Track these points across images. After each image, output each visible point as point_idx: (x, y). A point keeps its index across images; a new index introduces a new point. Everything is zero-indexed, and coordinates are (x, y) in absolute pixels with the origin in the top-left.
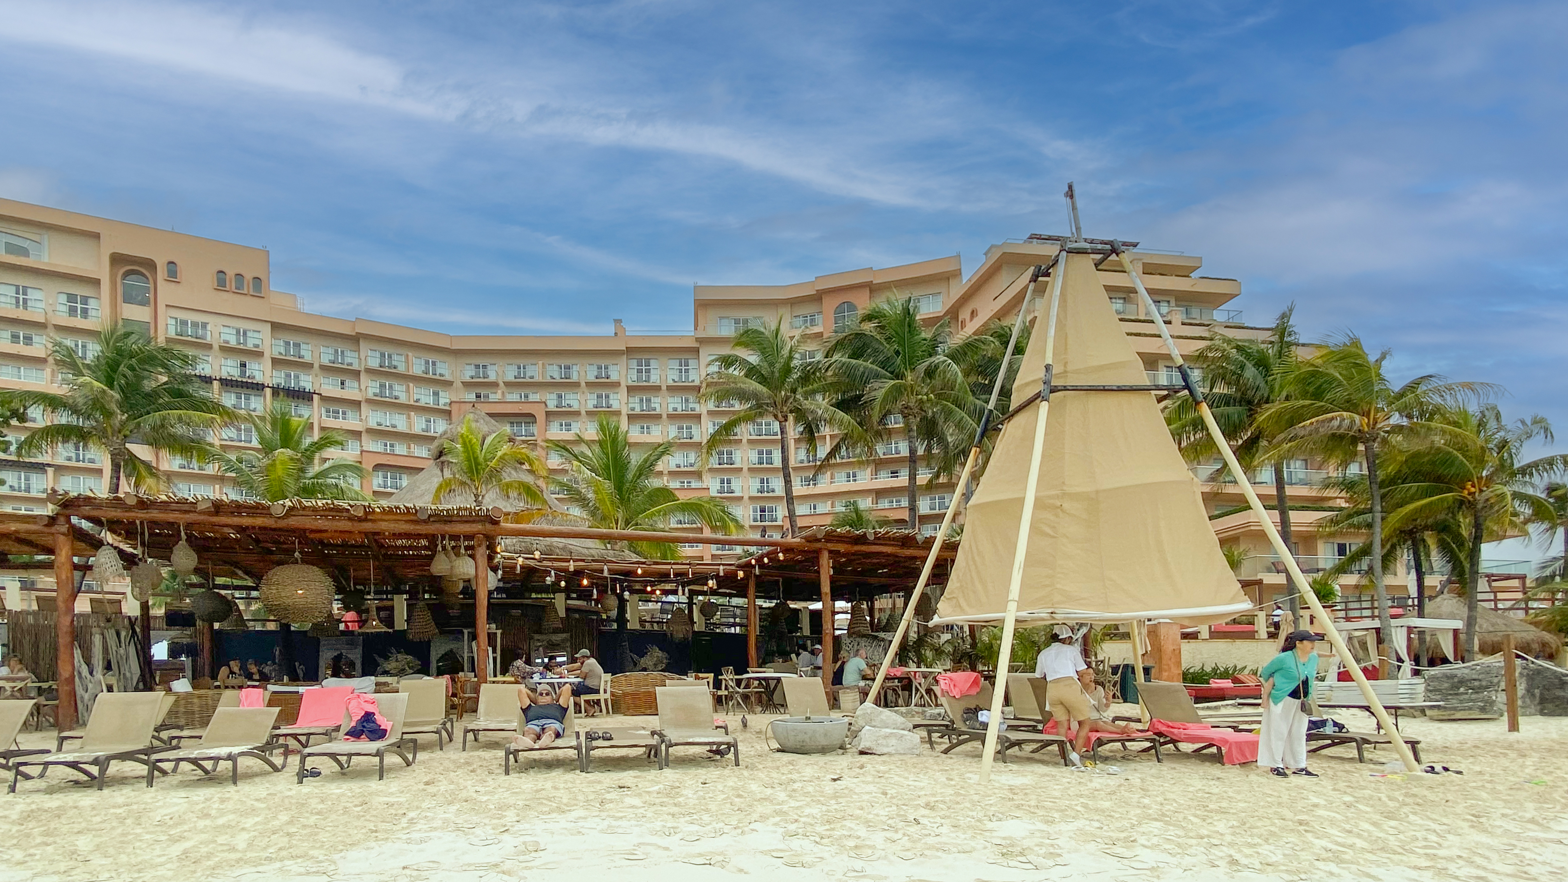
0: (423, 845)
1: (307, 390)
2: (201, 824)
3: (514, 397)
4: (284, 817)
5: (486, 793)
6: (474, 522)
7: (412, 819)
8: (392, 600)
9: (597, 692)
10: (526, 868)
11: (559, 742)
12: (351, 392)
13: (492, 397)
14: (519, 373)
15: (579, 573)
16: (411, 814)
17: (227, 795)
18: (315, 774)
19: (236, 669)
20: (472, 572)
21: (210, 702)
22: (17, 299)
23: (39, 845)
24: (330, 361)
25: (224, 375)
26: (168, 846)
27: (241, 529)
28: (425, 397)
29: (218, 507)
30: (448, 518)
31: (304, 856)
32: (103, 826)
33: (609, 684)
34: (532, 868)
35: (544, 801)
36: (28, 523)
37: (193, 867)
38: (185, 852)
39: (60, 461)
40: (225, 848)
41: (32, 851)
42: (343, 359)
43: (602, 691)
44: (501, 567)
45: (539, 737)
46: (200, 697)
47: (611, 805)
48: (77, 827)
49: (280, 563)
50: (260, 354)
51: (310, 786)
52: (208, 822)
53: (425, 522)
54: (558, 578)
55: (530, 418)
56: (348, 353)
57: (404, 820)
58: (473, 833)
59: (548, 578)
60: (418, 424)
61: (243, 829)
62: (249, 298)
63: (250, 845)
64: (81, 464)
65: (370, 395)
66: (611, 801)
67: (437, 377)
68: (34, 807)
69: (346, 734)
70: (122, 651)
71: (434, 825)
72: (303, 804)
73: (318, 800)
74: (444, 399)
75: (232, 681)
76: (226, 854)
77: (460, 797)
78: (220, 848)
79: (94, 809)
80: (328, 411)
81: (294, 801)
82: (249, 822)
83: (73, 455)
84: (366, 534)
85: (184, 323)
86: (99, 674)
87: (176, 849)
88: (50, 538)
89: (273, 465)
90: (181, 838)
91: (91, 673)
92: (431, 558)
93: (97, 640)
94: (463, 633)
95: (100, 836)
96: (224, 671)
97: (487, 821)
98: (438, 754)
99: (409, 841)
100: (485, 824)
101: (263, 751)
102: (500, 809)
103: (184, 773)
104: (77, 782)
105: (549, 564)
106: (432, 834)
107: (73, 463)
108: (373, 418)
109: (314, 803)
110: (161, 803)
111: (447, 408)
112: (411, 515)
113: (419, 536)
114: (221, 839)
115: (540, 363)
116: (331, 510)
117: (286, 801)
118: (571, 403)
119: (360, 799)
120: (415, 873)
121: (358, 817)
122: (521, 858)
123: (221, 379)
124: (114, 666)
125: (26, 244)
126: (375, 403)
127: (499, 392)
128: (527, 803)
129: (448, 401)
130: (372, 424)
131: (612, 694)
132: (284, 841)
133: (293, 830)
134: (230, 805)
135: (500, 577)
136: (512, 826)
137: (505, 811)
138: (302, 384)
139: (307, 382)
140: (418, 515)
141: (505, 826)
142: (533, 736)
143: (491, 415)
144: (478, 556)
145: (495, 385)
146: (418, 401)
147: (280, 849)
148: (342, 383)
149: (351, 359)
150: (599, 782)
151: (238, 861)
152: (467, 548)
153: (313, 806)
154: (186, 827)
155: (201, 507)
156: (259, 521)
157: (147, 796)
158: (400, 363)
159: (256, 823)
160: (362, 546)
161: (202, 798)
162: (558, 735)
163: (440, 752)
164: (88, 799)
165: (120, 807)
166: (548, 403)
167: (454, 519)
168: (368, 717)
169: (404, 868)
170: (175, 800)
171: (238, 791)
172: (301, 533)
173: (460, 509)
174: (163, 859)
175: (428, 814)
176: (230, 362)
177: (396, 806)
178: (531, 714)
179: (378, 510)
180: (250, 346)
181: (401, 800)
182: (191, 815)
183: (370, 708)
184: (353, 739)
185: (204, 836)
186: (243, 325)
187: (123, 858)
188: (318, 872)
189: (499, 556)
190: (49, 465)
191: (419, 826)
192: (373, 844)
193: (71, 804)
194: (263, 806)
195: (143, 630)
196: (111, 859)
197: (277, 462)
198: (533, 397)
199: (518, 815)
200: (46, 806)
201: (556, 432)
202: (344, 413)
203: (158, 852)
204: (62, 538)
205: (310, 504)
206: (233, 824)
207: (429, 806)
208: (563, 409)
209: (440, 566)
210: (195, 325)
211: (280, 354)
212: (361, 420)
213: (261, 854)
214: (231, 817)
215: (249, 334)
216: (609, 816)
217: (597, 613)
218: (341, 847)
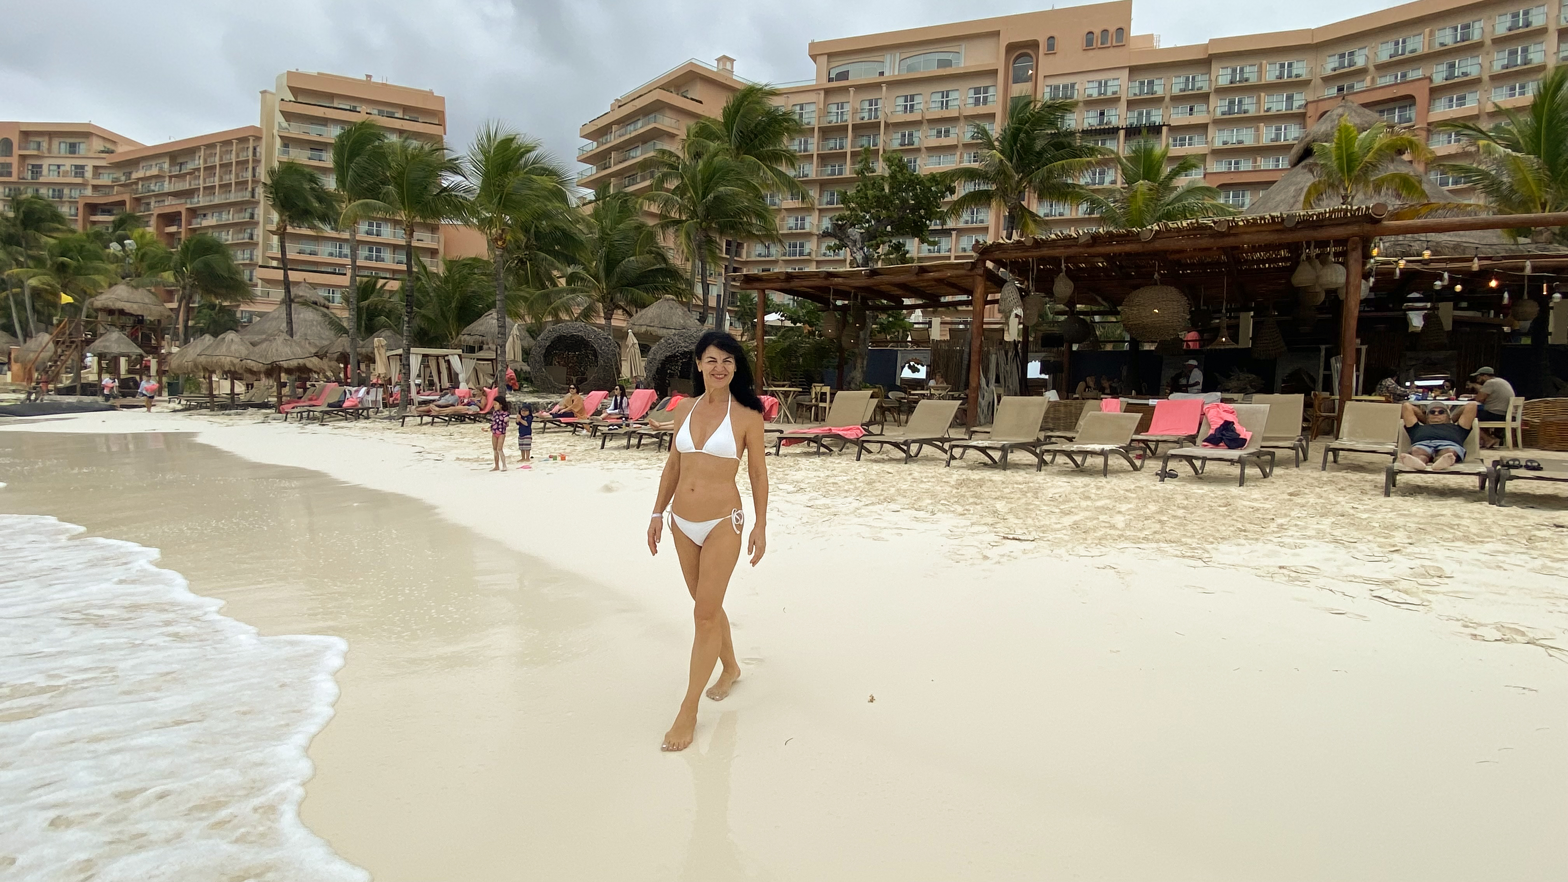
0: (1298, 551)
1: (1157, 124)
2: (1084, 504)
3: (1388, 80)
4: (1152, 508)
5: (1365, 511)
6: (1347, 224)
7: (1282, 525)
8: (1238, 317)
9: (1502, 418)
10: (1428, 592)
11: (1460, 467)
12: (1200, 116)
13: (1358, 87)
14: (1396, 50)
15: (1486, 274)
16: (1280, 521)
17: (1100, 484)
18: (1173, 476)
19: (1091, 384)
20: (1342, 280)
21: (1073, 411)
22: (942, 102)
23: (971, 503)
24: (1181, 90)
25: (1086, 126)
26: (1061, 517)
27: (1107, 257)
28: (1277, 104)
29: (1095, 239)
30: (1321, 222)
31: (1177, 542)
32: (1012, 496)
33: (1520, 411)
34: (1438, 593)
35: (1445, 528)
36: (957, 269)
37: (1084, 536)
38: (1075, 523)
39: (961, 225)
40: (1107, 525)
41: (967, 507)
42: (1193, 85)
43: (1509, 417)
44: (1374, 273)
45: (1431, 460)
46: (1066, 405)
47: (1545, 545)
48: (994, 495)
49: (1136, 287)
50: (1118, 99)
51: (1170, 485)
52: (1089, 503)
53: (1292, 230)
54: (1453, 282)
55: (1408, 100)
56: (1199, 78)
57: (1273, 526)
58: (1354, 548)
59: (1438, 283)
60: (1267, 135)
61: (1119, 512)
62: (1112, 50)
63: (1128, 525)
64: (974, 225)
65: (1218, 115)
66: (1544, 539)
67: (1293, 79)
68: (964, 477)
69: (1204, 441)
70: (1008, 368)
71: (1308, 534)
72: (1169, 498)
73: (1183, 497)
74: (1299, 100)
75: (1088, 394)
76: (1108, 530)
77: (1334, 510)
78: (1103, 524)
79: (1003, 483)
80: (1175, 140)
81: (1161, 494)
82: (1124, 507)
83: (970, 219)
84: (1223, 250)
85: (1057, 88)
86: (992, 386)
87: (1068, 521)
88: (970, 280)
89: (1134, 196)
90: (1070, 513)
91: (987, 386)
92: (1292, 270)
93: (993, 358)
94: (1319, 350)
95: (1011, 503)
96: (1082, 385)
97: (1370, 538)
98: (1294, 471)
99: (1282, 545)
100: (1369, 541)
101: (1125, 452)
102: (1386, 528)
103: (1059, 465)
104: (985, 464)
105: (1443, 265)
106: (1306, 542)
107: (970, 225)
108: (1219, 138)
109: (1179, 499)
110: (1049, 484)
111: (1302, 111)
112: (1278, 225)
113: (1281, 246)
114: (1102, 518)
115: (1427, 30)
116: (1194, 229)
117: (1154, 494)
118: (1468, 70)
119: (1223, 501)
120: (1293, 574)
121: (1224, 517)
122: (1421, 581)
123: (1083, 131)
124: (1002, 381)
125: (950, 57)
126: (1223, 123)
127: (1369, 78)
128: (1421, 526)
129: (1303, 102)
130: (1218, 144)
131: (1524, 423)
132: (1157, 526)
133: (1165, 518)
134: (1105, 492)
135: (1371, 284)
136: (1404, 547)
137: (1392, 531)
138: (1153, 119)
139: (1157, 117)
140: (1285, 223)
141: (1394, 546)
142: (1424, 457)
143: (1366, 105)
144: (1351, 262)
145: (1363, 71)
146: (1269, 109)
147: (1155, 533)
148: (1191, 109)
149: (1202, 83)
150: (1522, 517)
151: (1120, 536)
152: (1336, 255)
153: (1179, 502)
154: (1072, 505)
155: (1082, 241)
156: (1128, 248)
157: (1039, 478)
158: (1251, 74)
159: (1129, 509)
160: (1218, 263)
161: (1082, 485)
162: (1459, 460)
163: (1295, 469)
164: (997, 476)
165: (1020, 484)
166: (1434, 77)
167: (1326, 223)
168: (1227, 426)
169: (1281, 567)
170: (1060, 483)
171: (1108, 482)
172: (1161, 255)
173: (1334, 211)
174: (1059, 526)
175: (1299, 523)
176: (1091, 114)
177: (1262, 511)
178: (1419, 434)
179: (1241, 223)
180: (1109, 94)
181: (1267, 506)
182: (1075, 496)
183: (1230, 418)
184: (1211, 446)
185: (1087, 514)
186: (1102, 77)
187: (1030, 521)
188: (1193, 557)
189: (1372, 261)
190: (954, 230)
191: (1290, 533)
192: (1242, 541)
193: (987, 478)
194: (1134, 496)
195: (1023, 353)
196: (1021, 521)
197: (1138, 193)
198: (1412, 75)
199: (1409, 537)
200: (972, 477)
201: (1442, 110)
202: (1190, 139)
203: (1054, 520)
204: (979, 278)
205: (1176, 225)
206: (1111, 507)
207: (1299, 515)
208: (1456, 80)
209: (1303, 276)
210: (1065, 87)
211: (1135, 95)
212: (1207, 143)
213: (1138, 534)
214: (1108, 501)
215: (1109, 83)
216: (1543, 555)
217: (1499, 327)
218: (1211, 540)
